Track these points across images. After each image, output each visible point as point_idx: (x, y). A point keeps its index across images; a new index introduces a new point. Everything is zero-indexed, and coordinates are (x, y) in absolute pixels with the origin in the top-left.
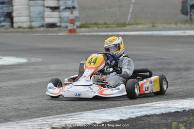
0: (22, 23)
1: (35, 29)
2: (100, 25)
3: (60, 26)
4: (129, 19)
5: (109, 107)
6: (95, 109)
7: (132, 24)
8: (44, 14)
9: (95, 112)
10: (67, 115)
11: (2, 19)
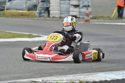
0: (55, 14)
1: (63, 19)
2: (105, 18)
3: (79, 18)
5: (115, 71)
6: (106, 71)
8: (69, 9)
9: (106, 73)
10: (88, 74)
11: (43, 11)
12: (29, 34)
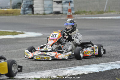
0: (39, 11)
1: (47, 15)
2: (87, 12)
3: (62, 13)
4: (105, 9)
5: (93, 64)
6: (84, 65)
7: (107, 12)
8: (52, 6)
9: (84, 67)
10: (66, 68)
11: (27, 9)
12: (12, 31)
